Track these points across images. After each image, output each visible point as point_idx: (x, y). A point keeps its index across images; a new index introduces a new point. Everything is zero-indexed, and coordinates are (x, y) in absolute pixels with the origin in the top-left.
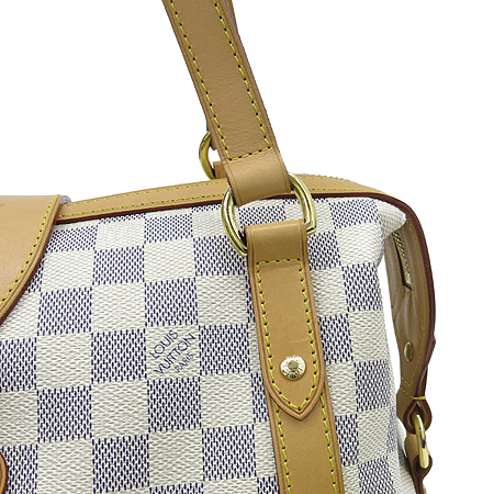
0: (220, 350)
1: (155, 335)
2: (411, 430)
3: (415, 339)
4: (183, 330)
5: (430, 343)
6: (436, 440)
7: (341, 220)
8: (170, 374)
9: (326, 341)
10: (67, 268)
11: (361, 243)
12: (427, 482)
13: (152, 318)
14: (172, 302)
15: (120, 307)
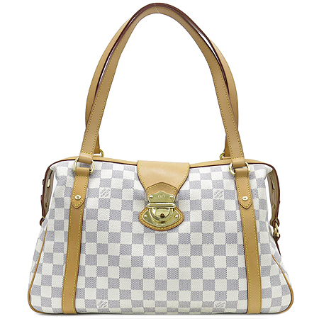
0: (228, 195)
1: (215, 190)
2: (274, 227)
3: (276, 203)
4: (221, 190)
5: (279, 202)
6: (281, 229)
7: (256, 169)
8: (218, 198)
9: (252, 194)
10: (194, 176)
11: (261, 173)
12: (278, 242)
13: (214, 187)
14: (218, 184)
15: (207, 185)
